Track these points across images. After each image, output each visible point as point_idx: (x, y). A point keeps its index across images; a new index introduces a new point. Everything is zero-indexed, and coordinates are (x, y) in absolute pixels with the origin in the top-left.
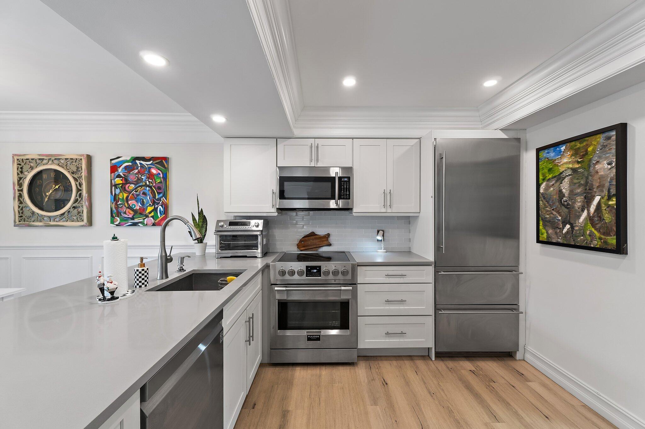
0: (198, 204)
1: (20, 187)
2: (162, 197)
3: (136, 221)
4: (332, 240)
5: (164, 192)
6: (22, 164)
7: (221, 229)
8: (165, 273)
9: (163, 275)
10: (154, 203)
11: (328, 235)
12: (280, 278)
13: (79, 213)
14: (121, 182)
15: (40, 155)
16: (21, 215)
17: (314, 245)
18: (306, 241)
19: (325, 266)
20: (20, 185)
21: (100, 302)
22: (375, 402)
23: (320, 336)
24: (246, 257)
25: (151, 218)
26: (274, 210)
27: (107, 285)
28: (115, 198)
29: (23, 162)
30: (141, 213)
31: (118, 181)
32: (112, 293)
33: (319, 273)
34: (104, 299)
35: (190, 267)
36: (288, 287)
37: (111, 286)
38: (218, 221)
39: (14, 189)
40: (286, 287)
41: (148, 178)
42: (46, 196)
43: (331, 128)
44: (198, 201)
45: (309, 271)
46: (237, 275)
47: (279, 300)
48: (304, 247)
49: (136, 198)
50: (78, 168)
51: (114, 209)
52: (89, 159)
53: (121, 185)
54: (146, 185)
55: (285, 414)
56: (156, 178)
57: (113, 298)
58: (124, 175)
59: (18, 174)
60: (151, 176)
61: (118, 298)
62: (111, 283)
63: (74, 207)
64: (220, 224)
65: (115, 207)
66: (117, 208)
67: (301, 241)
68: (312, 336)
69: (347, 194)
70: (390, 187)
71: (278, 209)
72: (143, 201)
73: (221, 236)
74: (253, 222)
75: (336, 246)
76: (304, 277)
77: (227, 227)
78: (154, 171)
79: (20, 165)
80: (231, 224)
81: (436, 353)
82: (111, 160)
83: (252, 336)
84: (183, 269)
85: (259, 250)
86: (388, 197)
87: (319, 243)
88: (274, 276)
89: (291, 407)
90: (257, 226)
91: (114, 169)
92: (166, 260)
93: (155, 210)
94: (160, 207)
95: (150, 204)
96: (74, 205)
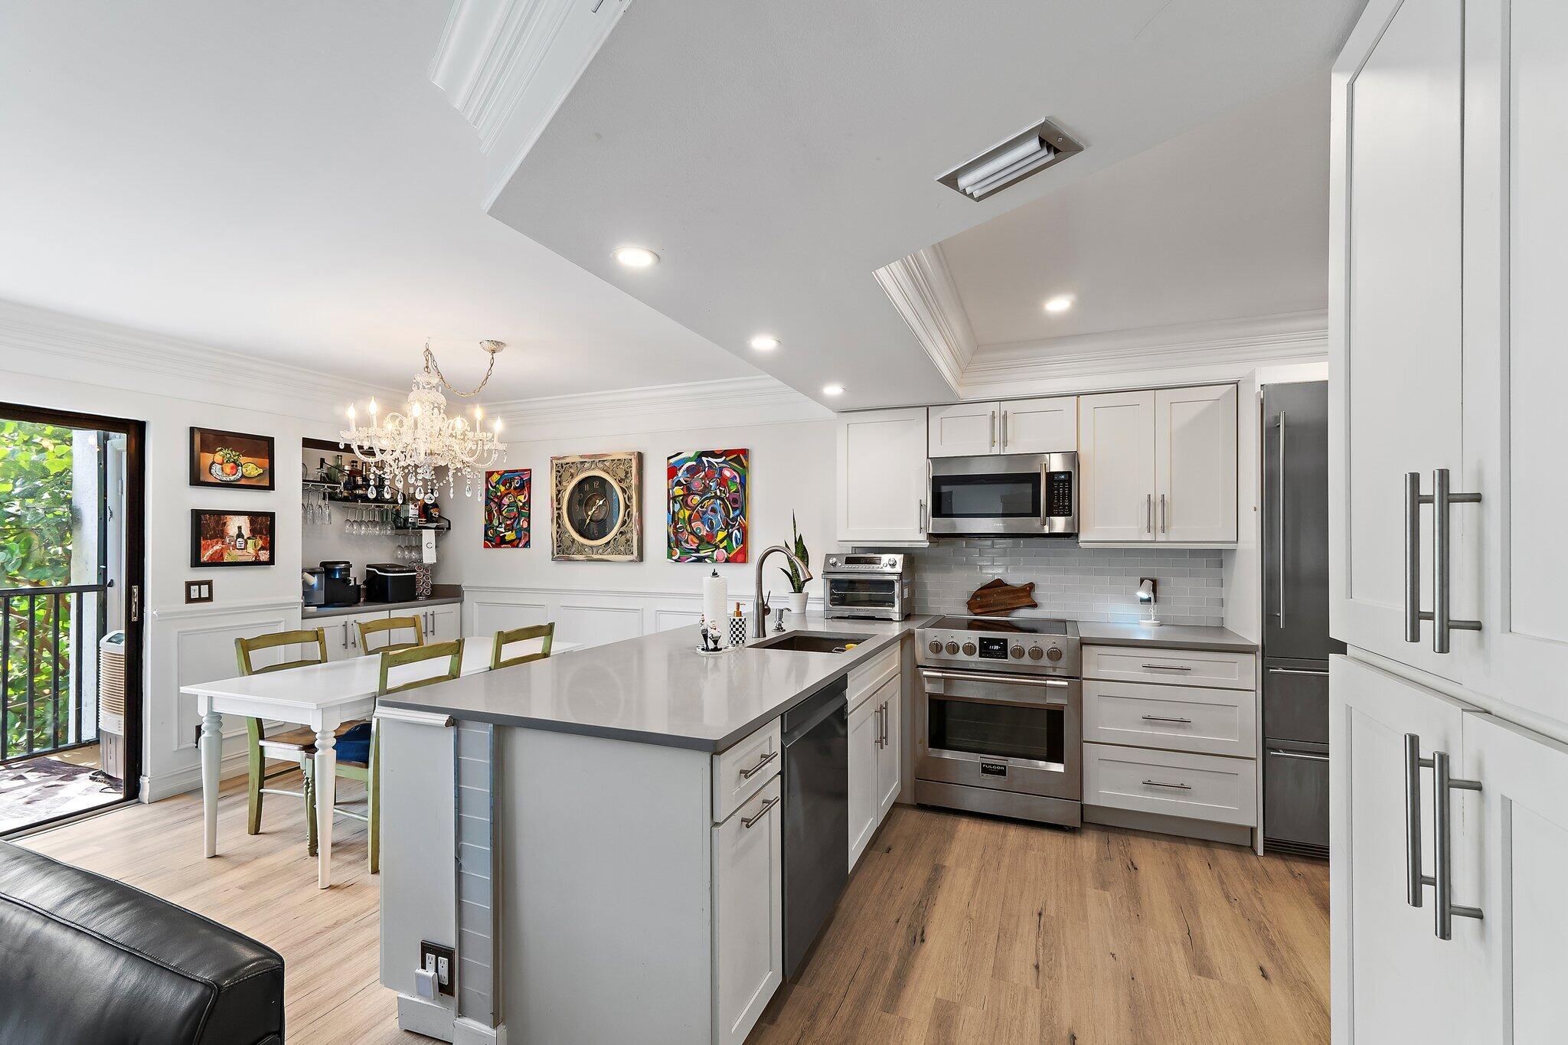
0: (795, 527)
1: (559, 504)
2: (739, 515)
3: (702, 554)
4: (1038, 595)
5: (742, 507)
6: (562, 471)
7: (832, 569)
8: (761, 629)
9: (759, 632)
10: (727, 525)
11: (1031, 587)
12: (933, 656)
13: (628, 541)
14: (682, 493)
15: (581, 456)
16: (559, 544)
17: (1001, 604)
18: (985, 595)
19: (1014, 639)
20: (558, 501)
21: (703, 652)
22: (1104, 886)
23: (1005, 767)
24: (872, 618)
25: (723, 550)
26: (923, 537)
27: (711, 632)
28: (674, 519)
29: (562, 467)
30: (707, 541)
31: (678, 491)
32: (716, 642)
33: (1003, 653)
34: (707, 649)
35: (790, 626)
36: (947, 673)
37: (716, 634)
38: (828, 556)
39: (552, 506)
40: (943, 672)
41: (719, 485)
42: (588, 516)
43: (1032, 379)
44: (794, 522)
45: (986, 648)
46: (858, 642)
47: (931, 696)
48: (981, 607)
49: (701, 518)
50: (627, 473)
51: (672, 536)
52: (640, 457)
53: (681, 498)
54: (716, 497)
55: (937, 871)
56: (730, 484)
57: (716, 649)
58: (685, 481)
59: (557, 486)
60: (723, 482)
61: (721, 649)
62: (715, 629)
63: (621, 533)
64: (831, 561)
65: (673, 532)
66: (676, 534)
67: (975, 596)
68: (990, 765)
69: (1064, 506)
70: (1163, 489)
71: (930, 535)
72: (712, 523)
73: (833, 582)
74: (886, 558)
75: (1048, 608)
76: (976, 658)
77: (842, 566)
78: (727, 473)
79: (559, 472)
80: (850, 560)
81: (1267, 841)
82: (669, 458)
83: (886, 738)
84: (782, 628)
85: (897, 608)
86: (1157, 509)
87: (1012, 601)
88: (921, 652)
89: (950, 861)
90: (893, 565)
91: (672, 472)
92: (764, 610)
93: (729, 536)
94: (736, 531)
95: (722, 528)
96: (622, 529)
